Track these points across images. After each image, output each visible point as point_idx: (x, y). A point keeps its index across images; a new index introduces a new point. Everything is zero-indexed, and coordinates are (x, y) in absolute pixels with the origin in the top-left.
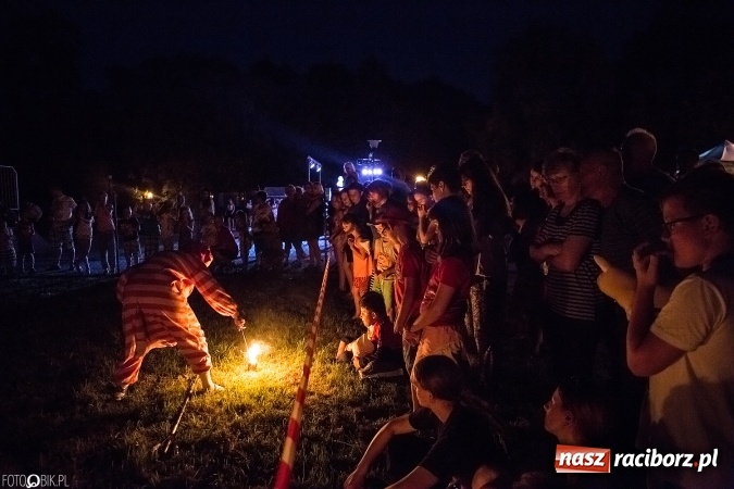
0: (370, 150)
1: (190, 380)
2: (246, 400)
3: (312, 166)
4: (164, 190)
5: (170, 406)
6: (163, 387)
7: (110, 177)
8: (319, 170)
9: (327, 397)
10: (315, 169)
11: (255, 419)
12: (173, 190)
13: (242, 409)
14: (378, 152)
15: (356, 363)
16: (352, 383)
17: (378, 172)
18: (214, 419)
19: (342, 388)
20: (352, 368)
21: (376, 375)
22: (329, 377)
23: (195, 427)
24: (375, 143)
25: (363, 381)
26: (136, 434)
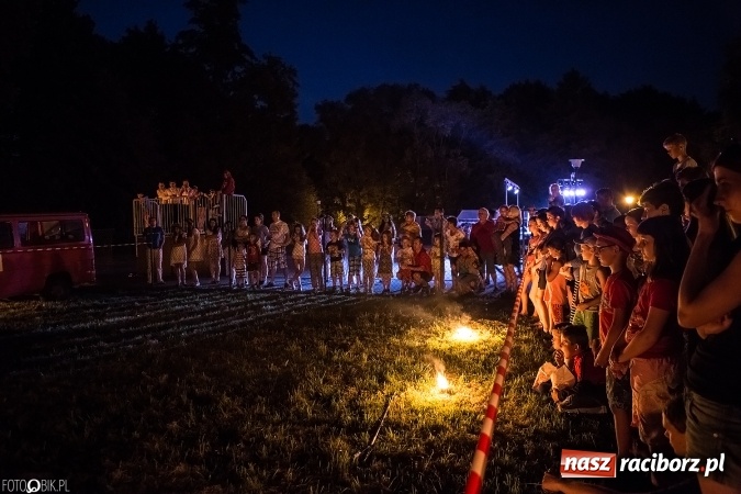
0: (572, 170)
1: (387, 396)
2: (440, 420)
3: (510, 188)
4: (366, 214)
5: (369, 417)
6: (363, 399)
7: (319, 202)
8: (517, 192)
9: (522, 427)
10: (513, 190)
11: (448, 440)
12: (374, 214)
13: (437, 429)
14: (580, 172)
15: (555, 396)
16: (548, 416)
17: (581, 193)
18: (410, 436)
19: (537, 420)
20: (550, 399)
21: (576, 411)
22: (526, 407)
23: (392, 441)
24: (577, 163)
25: (561, 415)
26: (339, 440)
